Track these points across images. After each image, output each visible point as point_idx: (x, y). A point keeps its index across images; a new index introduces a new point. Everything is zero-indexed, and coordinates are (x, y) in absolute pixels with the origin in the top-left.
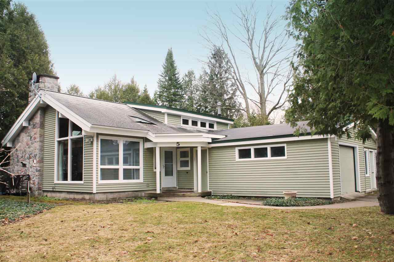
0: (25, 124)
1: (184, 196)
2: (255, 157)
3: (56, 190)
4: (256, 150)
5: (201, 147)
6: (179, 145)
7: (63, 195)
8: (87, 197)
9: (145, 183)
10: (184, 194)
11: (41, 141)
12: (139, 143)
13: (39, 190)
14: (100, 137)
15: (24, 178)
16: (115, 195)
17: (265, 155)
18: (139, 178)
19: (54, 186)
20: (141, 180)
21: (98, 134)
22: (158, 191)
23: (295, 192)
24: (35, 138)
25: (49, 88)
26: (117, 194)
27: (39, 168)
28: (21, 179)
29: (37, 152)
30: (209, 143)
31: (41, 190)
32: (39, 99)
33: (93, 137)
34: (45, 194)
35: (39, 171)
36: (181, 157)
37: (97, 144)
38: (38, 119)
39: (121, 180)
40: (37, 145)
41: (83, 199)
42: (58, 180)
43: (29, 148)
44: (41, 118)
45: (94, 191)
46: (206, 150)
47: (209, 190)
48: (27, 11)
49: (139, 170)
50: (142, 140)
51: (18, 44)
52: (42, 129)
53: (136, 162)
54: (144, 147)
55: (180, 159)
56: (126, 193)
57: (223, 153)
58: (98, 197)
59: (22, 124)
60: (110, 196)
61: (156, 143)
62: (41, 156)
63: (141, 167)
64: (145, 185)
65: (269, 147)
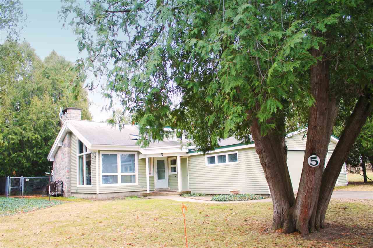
0: (59, 145)
1: (167, 195)
2: (219, 162)
3: (78, 192)
4: (219, 157)
5: (180, 156)
6: (163, 155)
7: (82, 196)
8: (94, 196)
9: (140, 185)
10: (167, 194)
11: (68, 157)
12: (134, 155)
13: (68, 192)
14: (101, 153)
15: (59, 184)
16: (115, 195)
17: (224, 161)
18: (135, 182)
19: (76, 189)
20: (137, 183)
21: (99, 151)
22: (148, 192)
23: (238, 190)
24: (65, 154)
25: (74, 117)
26: (116, 194)
27: (68, 177)
28: (57, 185)
29: (67, 164)
30: (187, 153)
31: (70, 192)
32: (65, 126)
33: (95, 153)
34: (73, 195)
35: (68, 178)
36: (172, 164)
37: (99, 158)
38: (66, 141)
39: (120, 183)
40: (66, 160)
41: (92, 198)
42: (79, 184)
43: (63, 161)
44: (68, 140)
45: (98, 193)
46: (187, 158)
47: (189, 190)
48: (66, 59)
49: (134, 175)
50: (137, 153)
51: (57, 85)
52: (69, 147)
53: (133, 170)
54: (138, 158)
55: (170, 166)
56: (124, 193)
57: (196, 160)
58: (101, 196)
59: (57, 144)
60: (111, 196)
61: (145, 155)
62: (69, 168)
63: (136, 173)
64: (141, 187)
65: (227, 154)
